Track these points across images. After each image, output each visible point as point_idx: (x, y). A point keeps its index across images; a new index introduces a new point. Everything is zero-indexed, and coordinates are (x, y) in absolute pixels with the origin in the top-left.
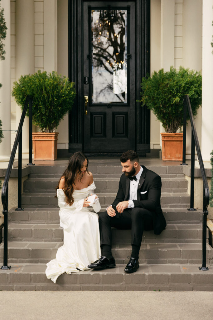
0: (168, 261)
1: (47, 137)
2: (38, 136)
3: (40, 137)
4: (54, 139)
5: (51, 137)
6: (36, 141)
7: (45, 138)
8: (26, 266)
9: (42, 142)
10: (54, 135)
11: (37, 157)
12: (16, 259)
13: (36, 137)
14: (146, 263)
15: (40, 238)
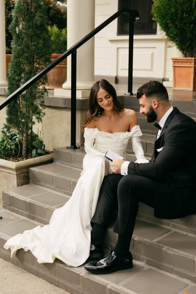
0: (175, 271)
1: (186, 63)
2: (178, 62)
3: (184, 63)
4: (193, 66)
5: (190, 63)
6: (176, 68)
7: (184, 65)
8: (23, 220)
9: (181, 68)
10: (194, 61)
11: (176, 86)
12: (17, 209)
13: (176, 63)
14: (145, 262)
15: (60, 188)
